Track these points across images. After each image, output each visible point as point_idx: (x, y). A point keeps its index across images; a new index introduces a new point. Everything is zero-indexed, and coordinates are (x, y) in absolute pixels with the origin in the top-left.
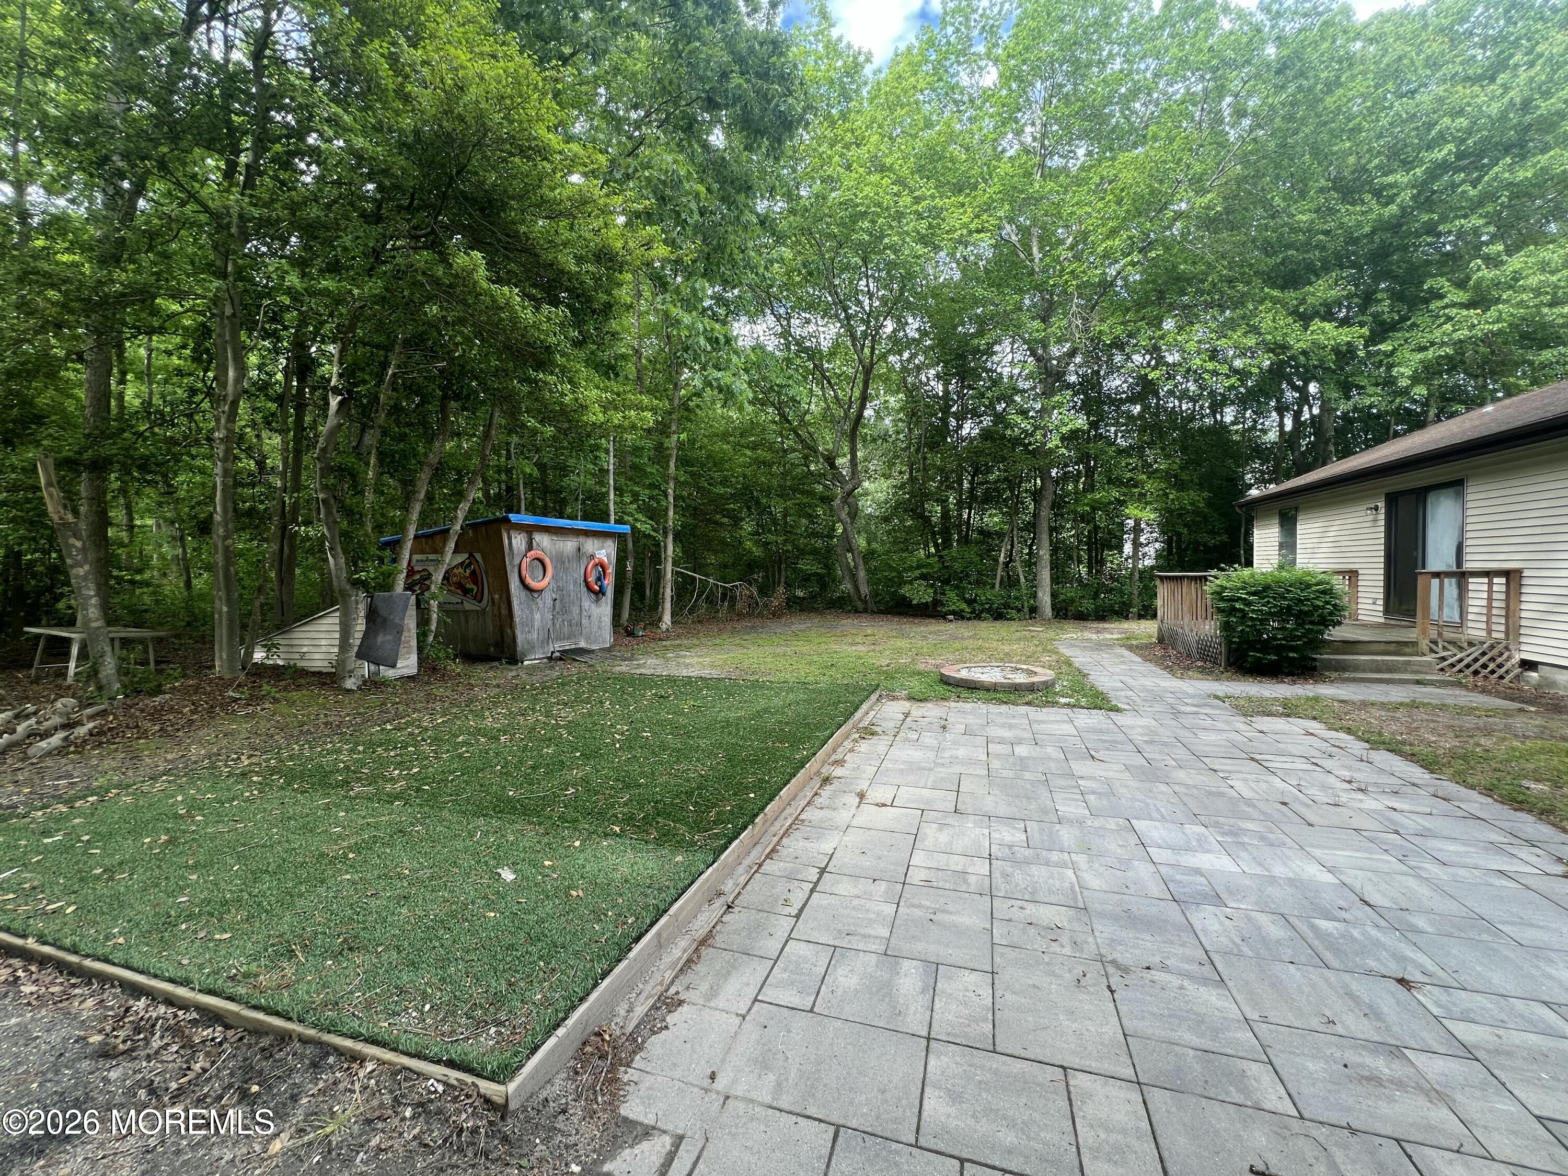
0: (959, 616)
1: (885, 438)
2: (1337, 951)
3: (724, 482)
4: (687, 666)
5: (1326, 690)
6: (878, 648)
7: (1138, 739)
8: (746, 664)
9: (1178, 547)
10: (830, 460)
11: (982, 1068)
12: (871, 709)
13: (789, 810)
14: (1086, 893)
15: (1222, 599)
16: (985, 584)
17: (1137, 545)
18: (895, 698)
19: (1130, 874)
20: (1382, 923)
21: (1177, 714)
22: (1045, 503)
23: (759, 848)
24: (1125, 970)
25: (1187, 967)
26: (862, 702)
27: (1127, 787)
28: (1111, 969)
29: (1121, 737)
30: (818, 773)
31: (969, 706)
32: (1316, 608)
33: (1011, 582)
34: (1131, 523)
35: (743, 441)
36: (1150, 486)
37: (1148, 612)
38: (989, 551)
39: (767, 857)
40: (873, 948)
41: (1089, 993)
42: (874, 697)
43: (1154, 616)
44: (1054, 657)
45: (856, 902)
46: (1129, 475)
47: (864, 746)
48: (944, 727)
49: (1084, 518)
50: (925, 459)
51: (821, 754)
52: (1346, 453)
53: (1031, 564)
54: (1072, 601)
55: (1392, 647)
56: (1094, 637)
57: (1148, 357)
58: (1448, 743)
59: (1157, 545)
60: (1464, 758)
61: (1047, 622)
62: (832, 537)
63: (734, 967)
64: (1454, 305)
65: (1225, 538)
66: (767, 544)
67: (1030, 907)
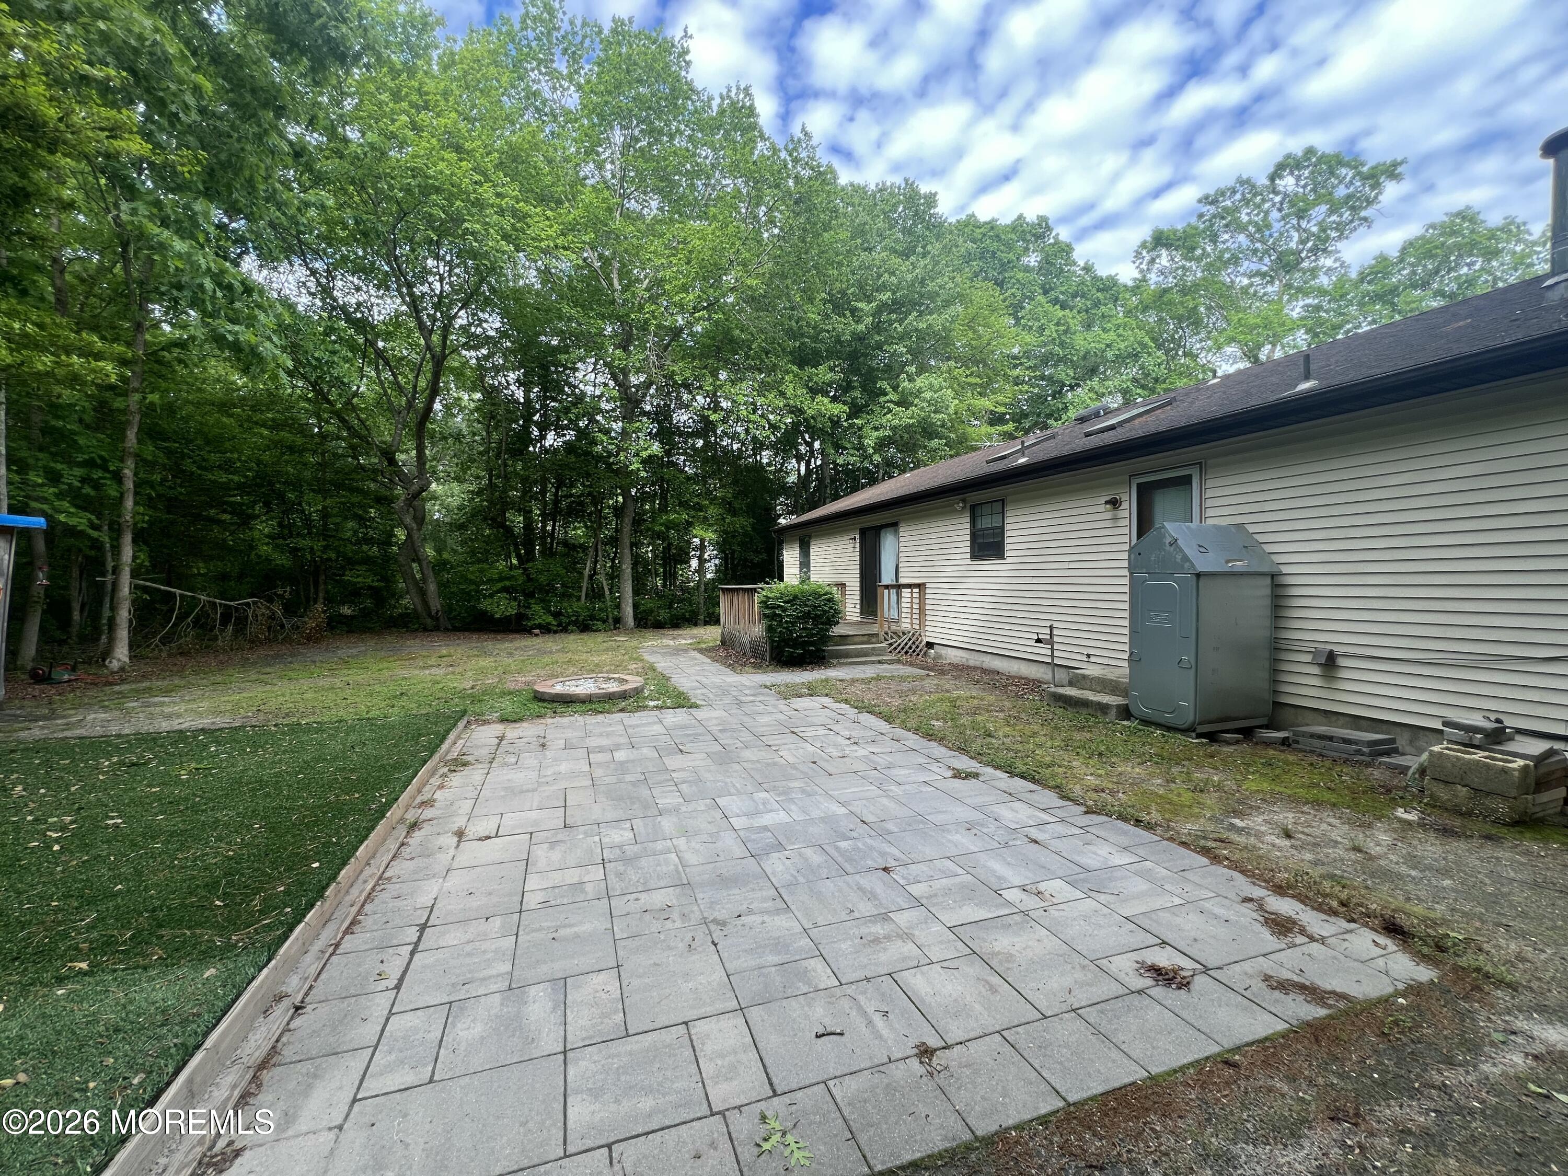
0: (546, 630)
1: (458, 437)
2: (850, 860)
3: (228, 466)
4: (169, 717)
5: (832, 673)
6: (458, 670)
7: (714, 729)
8: (272, 705)
9: (732, 564)
10: (389, 456)
11: (618, 1055)
12: (459, 737)
13: (368, 871)
14: (687, 870)
15: (767, 607)
16: (570, 596)
17: (702, 561)
18: (486, 722)
19: (719, 844)
20: (873, 833)
21: (740, 703)
22: (626, 520)
23: (331, 927)
24: (722, 924)
25: (765, 905)
26: (448, 732)
27: (710, 771)
28: (713, 927)
29: (701, 730)
30: (402, 820)
31: (566, 720)
32: (825, 611)
33: (596, 594)
34: (697, 541)
35: (258, 417)
36: (713, 511)
37: (713, 620)
38: (575, 563)
39: (346, 932)
40: (494, 988)
41: (700, 953)
42: (461, 725)
43: (717, 622)
44: (640, 665)
45: (468, 948)
46: (696, 500)
47: (456, 780)
48: (543, 745)
49: (659, 535)
50: (506, 465)
51: (404, 797)
52: (836, 497)
53: (614, 576)
54: (652, 611)
55: (865, 638)
56: (671, 643)
57: (708, 400)
58: (896, 702)
59: (717, 561)
60: (905, 711)
61: (629, 632)
62: (390, 544)
63: (315, 1076)
64: (891, 402)
65: (764, 556)
66: (296, 549)
67: (643, 896)
